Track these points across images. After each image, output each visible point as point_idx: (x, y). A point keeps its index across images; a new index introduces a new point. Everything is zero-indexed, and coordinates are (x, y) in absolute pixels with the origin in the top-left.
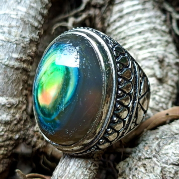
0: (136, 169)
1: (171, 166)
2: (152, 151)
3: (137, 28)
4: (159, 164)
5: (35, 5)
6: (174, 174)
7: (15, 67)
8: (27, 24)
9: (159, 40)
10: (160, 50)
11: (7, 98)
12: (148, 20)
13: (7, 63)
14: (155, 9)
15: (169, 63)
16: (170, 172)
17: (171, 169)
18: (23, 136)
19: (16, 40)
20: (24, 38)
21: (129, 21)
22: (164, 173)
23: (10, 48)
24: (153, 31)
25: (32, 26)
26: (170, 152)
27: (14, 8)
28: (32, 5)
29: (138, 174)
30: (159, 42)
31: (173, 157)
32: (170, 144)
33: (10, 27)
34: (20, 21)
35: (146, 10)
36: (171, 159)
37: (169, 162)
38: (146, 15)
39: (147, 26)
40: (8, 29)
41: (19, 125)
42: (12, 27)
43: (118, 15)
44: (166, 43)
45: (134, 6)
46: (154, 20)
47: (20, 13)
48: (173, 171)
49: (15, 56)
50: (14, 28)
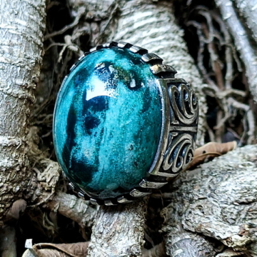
0: (190, 212)
1: (233, 206)
2: (205, 190)
3: (154, 46)
4: (217, 204)
5: (34, 18)
6: (237, 215)
7: (20, 97)
8: (29, 41)
9: (182, 60)
10: (184, 73)
11: (9, 137)
12: (166, 36)
13: (9, 91)
14: (172, 22)
15: (196, 88)
16: (232, 213)
17: (233, 209)
18: (24, 189)
19: (20, 62)
20: (28, 58)
21: (142, 37)
22: (224, 214)
23: (12, 72)
24: (173, 49)
25: (36, 44)
26: (230, 189)
27: (11, 20)
28: (32, 17)
29: (194, 218)
30: (182, 63)
31: (233, 195)
32: (227, 180)
33: (11, 45)
34: (22, 37)
35: (162, 23)
36: (231, 198)
37: (229, 201)
38: (163, 29)
39: (165, 44)
40: (8, 47)
41: (21, 174)
42: (13, 45)
43: (127, 30)
44: (190, 65)
45: (147, 18)
46: (171, 35)
47: (19, 27)
48: (235, 212)
49: (20, 82)
50: (16, 46)
